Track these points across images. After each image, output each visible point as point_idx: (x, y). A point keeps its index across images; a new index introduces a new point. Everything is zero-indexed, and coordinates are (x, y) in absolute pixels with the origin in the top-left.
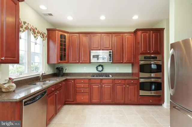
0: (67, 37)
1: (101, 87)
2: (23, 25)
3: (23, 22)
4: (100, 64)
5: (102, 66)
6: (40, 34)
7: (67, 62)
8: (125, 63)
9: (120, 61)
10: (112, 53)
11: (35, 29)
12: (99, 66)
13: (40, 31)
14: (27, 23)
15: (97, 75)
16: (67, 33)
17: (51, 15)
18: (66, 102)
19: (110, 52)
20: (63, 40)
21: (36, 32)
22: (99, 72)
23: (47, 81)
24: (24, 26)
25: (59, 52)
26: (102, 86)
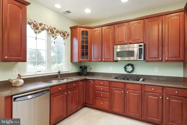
0: (89, 33)
2: (39, 26)
3: (39, 24)
4: (129, 63)
5: (132, 66)
6: (59, 34)
7: (89, 60)
8: (167, 61)
9: (158, 57)
10: (143, 47)
11: (53, 29)
12: (128, 65)
13: (60, 31)
14: (44, 24)
15: (124, 77)
16: (90, 28)
17: (68, 12)
18: (86, 105)
19: (140, 46)
20: (85, 36)
21: (55, 32)
22: (128, 73)
23: (65, 80)
24: (40, 28)
25: (81, 50)
26: (126, 92)
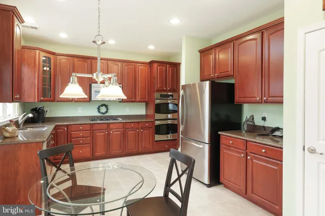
0: (51, 61)
1: (109, 134)
4: (103, 104)
5: (106, 106)
7: (52, 100)
8: (139, 102)
9: (132, 99)
16: (53, 54)
20: (47, 65)
22: (102, 115)
25: (41, 84)
